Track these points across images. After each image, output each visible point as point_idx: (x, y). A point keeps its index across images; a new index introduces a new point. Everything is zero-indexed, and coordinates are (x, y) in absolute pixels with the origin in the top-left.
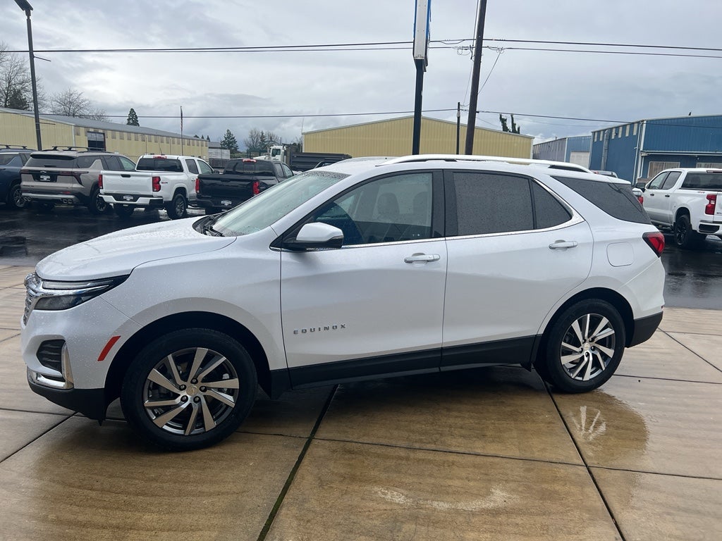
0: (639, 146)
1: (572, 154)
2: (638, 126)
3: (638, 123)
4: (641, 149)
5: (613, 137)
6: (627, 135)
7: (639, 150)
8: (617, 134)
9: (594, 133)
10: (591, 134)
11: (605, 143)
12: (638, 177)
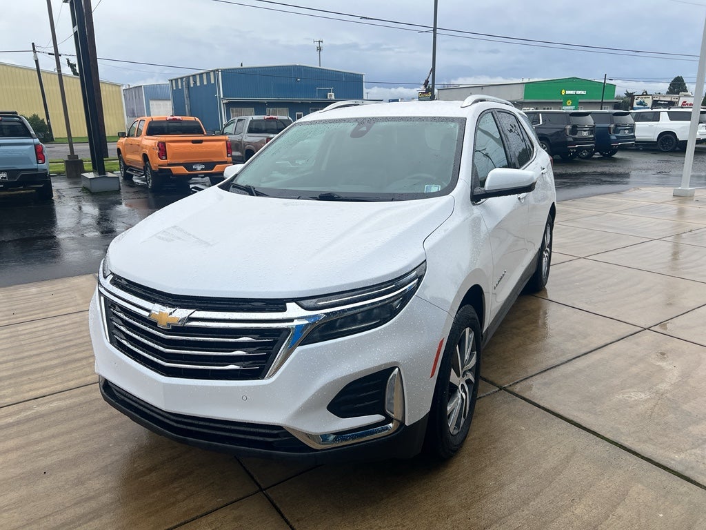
0: (219, 94)
1: (151, 103)
2: (214, 75)
3: (214, 71)
4: (222, 97)
5: (192, 85)
6: (205, 83)
7: (220, 97)
8: (195, 82)
9: (171, 81)
10: (168, 82)
11: (186, 91)
12: (224, 123)
